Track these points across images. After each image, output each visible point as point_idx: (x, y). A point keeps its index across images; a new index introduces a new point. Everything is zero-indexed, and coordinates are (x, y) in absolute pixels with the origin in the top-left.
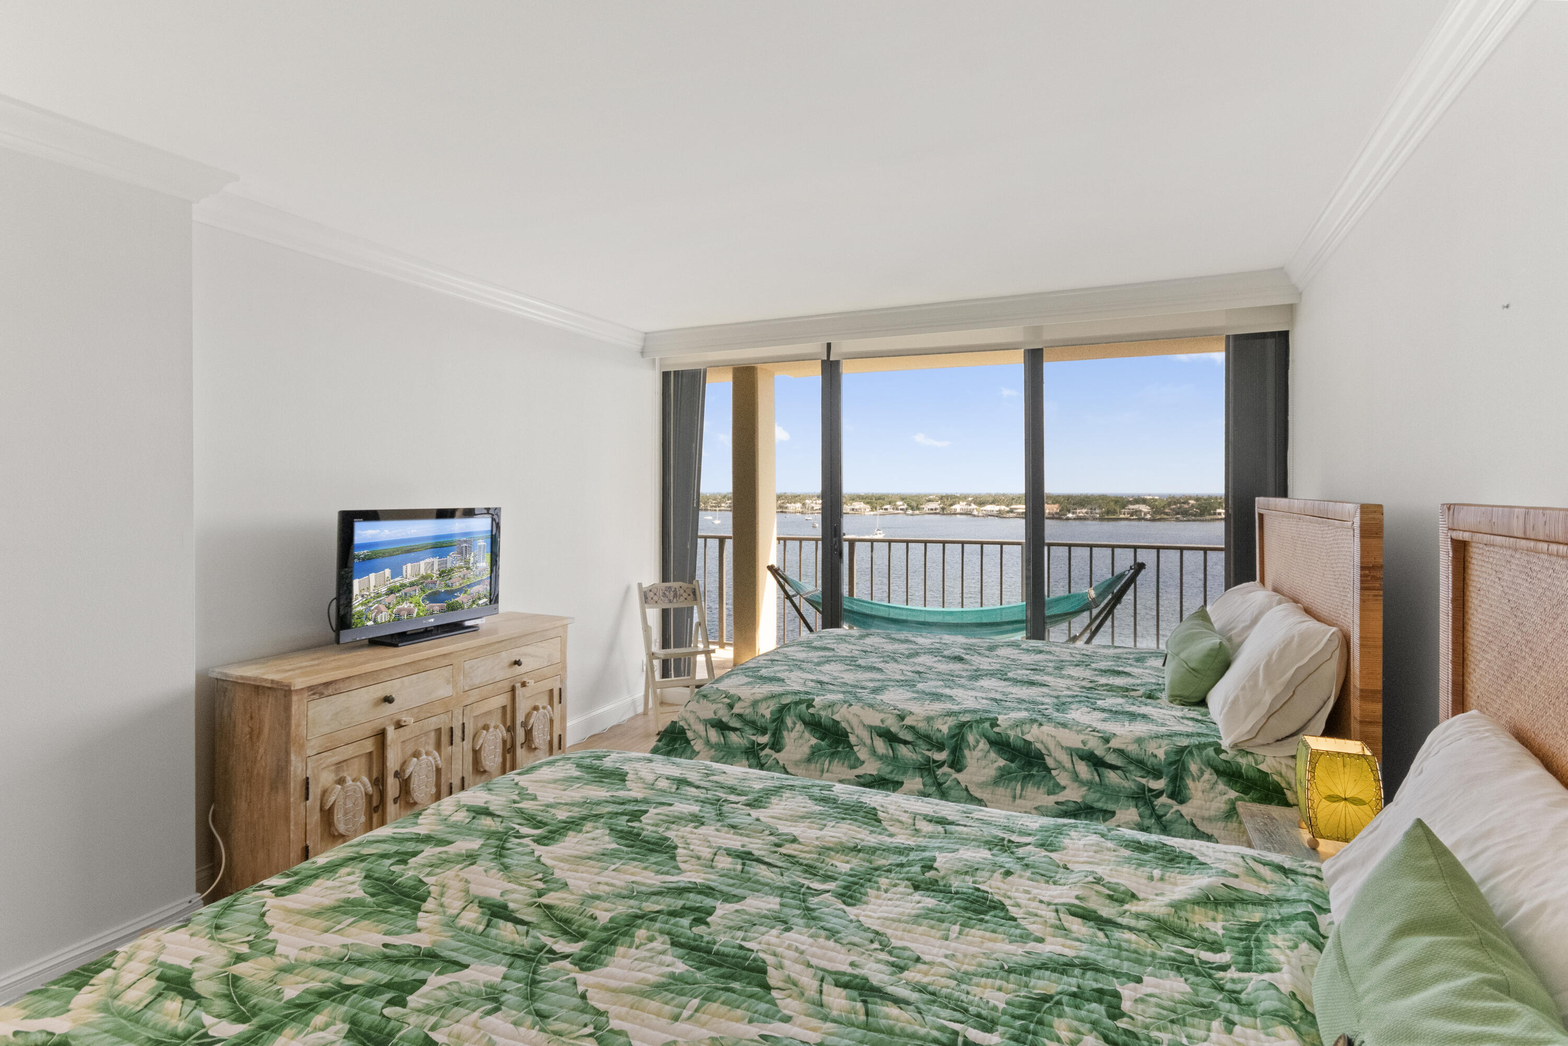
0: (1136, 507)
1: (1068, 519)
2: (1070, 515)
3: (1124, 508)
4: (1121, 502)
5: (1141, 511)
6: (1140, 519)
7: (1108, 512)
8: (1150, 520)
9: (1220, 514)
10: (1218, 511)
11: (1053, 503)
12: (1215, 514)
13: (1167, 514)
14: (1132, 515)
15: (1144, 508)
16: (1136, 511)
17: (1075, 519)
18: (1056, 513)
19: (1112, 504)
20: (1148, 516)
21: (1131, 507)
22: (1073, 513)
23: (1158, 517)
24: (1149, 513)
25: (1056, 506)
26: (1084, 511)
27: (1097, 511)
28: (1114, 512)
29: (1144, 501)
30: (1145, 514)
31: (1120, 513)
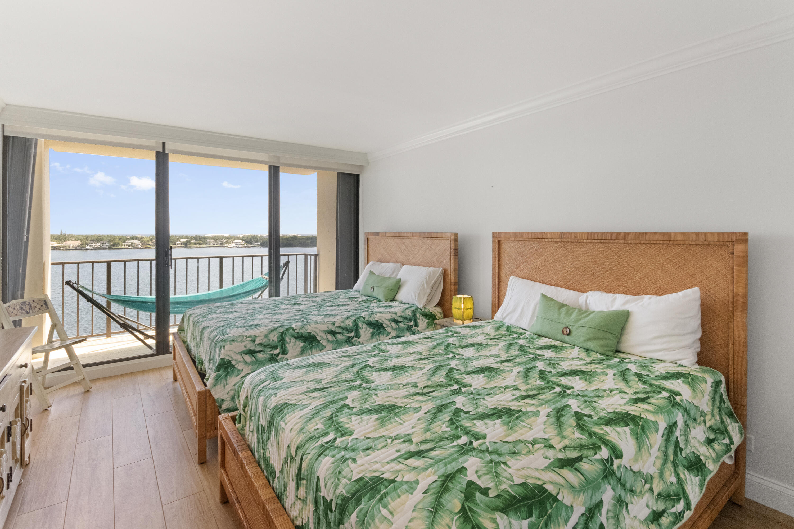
0: (132, 241)
1: (87, 250)
2: (88, 247)
3: (124, 242)
4: (123, 239)
5: (135, 244)
6: (134, 248)
7: (114, 245)
8: (140, 249)
9: (178, 244)
10: (177, 243)
11: (75, 240)
12: (175, 244)
13: (149, 245)
14: (129, 246)
15: (136, 242)
16: (132, 244)
17: (91, 249)
18: (78, 246)
19: (117, 240)
20: (139, 246)
21: (128, 241)
22: (91, 246)
23: (145, 247)
24: (139, 244)
25: (78, 242)
26: (98, 244)
27: (107, 244)
28: (118, 244)
29: (136, 238)
30: (137, 246)
31: (122, 245)
